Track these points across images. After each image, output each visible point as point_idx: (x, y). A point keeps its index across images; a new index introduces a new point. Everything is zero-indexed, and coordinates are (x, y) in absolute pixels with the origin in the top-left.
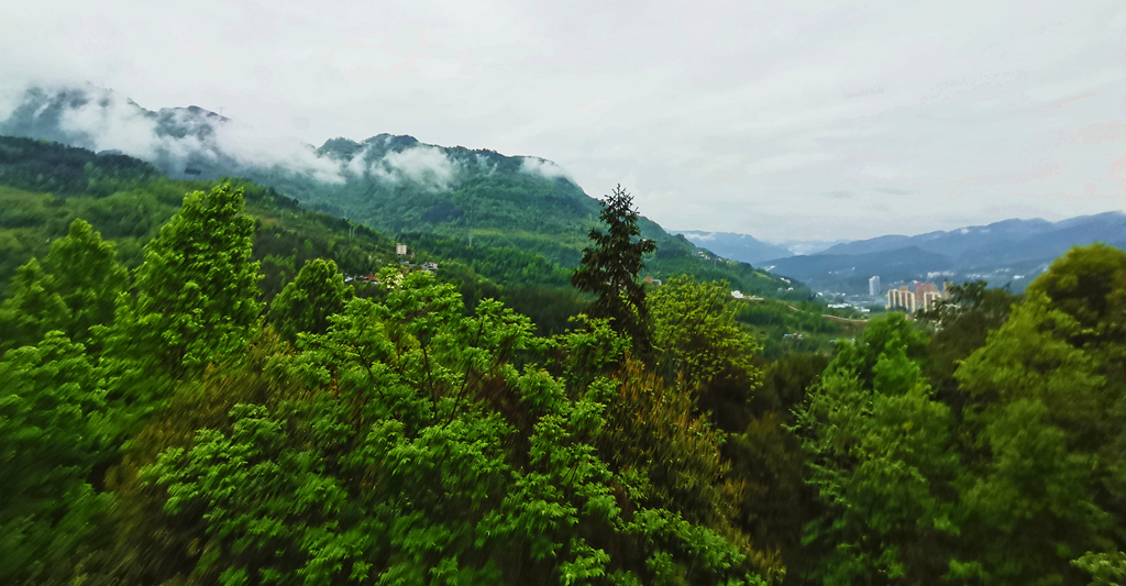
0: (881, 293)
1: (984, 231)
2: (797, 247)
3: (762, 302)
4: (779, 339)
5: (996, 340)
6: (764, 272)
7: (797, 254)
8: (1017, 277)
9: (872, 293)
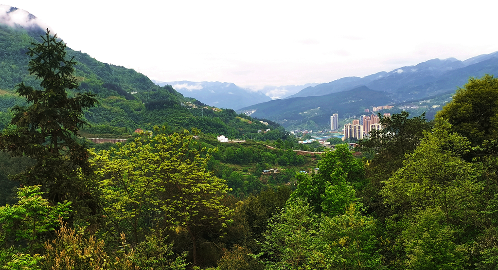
0: (339, 127)
1: (414, 70)
2: (273, 92)
3: (244, 144)
4: (259, 175)
5: (410, 162)
6: (245, 117)
7: (273, 98)
8: (434, 107)
9: (332, 128)
